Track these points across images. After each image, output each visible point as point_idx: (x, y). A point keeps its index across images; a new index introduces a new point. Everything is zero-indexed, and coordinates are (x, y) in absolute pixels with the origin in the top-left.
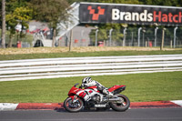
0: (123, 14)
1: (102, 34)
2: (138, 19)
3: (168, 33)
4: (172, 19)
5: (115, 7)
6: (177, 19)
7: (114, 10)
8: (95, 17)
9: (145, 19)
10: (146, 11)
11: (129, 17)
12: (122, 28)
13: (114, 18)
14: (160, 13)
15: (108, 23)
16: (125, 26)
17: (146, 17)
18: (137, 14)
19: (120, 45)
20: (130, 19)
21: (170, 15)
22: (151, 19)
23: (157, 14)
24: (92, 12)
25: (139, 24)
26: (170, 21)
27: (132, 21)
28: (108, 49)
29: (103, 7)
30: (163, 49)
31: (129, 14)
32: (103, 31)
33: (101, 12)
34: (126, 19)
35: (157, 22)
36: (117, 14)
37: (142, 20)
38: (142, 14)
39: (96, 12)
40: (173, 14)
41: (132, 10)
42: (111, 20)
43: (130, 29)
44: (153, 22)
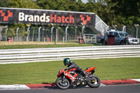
0: (27, 16)
1: (11, 32)
2: (38, 21)
3: (62, 31)
4: (64, 20)
5: (21, 11)
6: (68, 20)
7: (20, 13)
8: (6, 19)
9: (44, 20)
10: (44, 14)
11: (32, 18)
12: (27, 27)
13: (20, 20)
14: (55, 16)
15: (15, 23)
16: (29, 25)
17: (45, 19)
18: (38, 16)
19: (25, 40)
20: (32, 20)
21: (63, 17)
22: (48, 21)
23: (53, 16)
24: (3, 15)
25: (40, 24)
26: (63, 22)
27: (34, 22)
28: (15, 43)
29: (11, 11)
30: (57, 43)
31: (32, 16)
32: (12, 30)
33: (10, 15)
34: (30, 20)
35: (53, 22)
36: (22, 16)
37: (42, 21)
38: (41, 17)
39: (6, 15)
40: (66, 17)
41: (34, 14)
42: (18, 21)
43: (33, 28)
44: (50, 22)
